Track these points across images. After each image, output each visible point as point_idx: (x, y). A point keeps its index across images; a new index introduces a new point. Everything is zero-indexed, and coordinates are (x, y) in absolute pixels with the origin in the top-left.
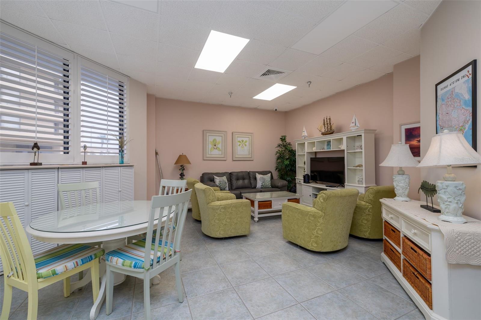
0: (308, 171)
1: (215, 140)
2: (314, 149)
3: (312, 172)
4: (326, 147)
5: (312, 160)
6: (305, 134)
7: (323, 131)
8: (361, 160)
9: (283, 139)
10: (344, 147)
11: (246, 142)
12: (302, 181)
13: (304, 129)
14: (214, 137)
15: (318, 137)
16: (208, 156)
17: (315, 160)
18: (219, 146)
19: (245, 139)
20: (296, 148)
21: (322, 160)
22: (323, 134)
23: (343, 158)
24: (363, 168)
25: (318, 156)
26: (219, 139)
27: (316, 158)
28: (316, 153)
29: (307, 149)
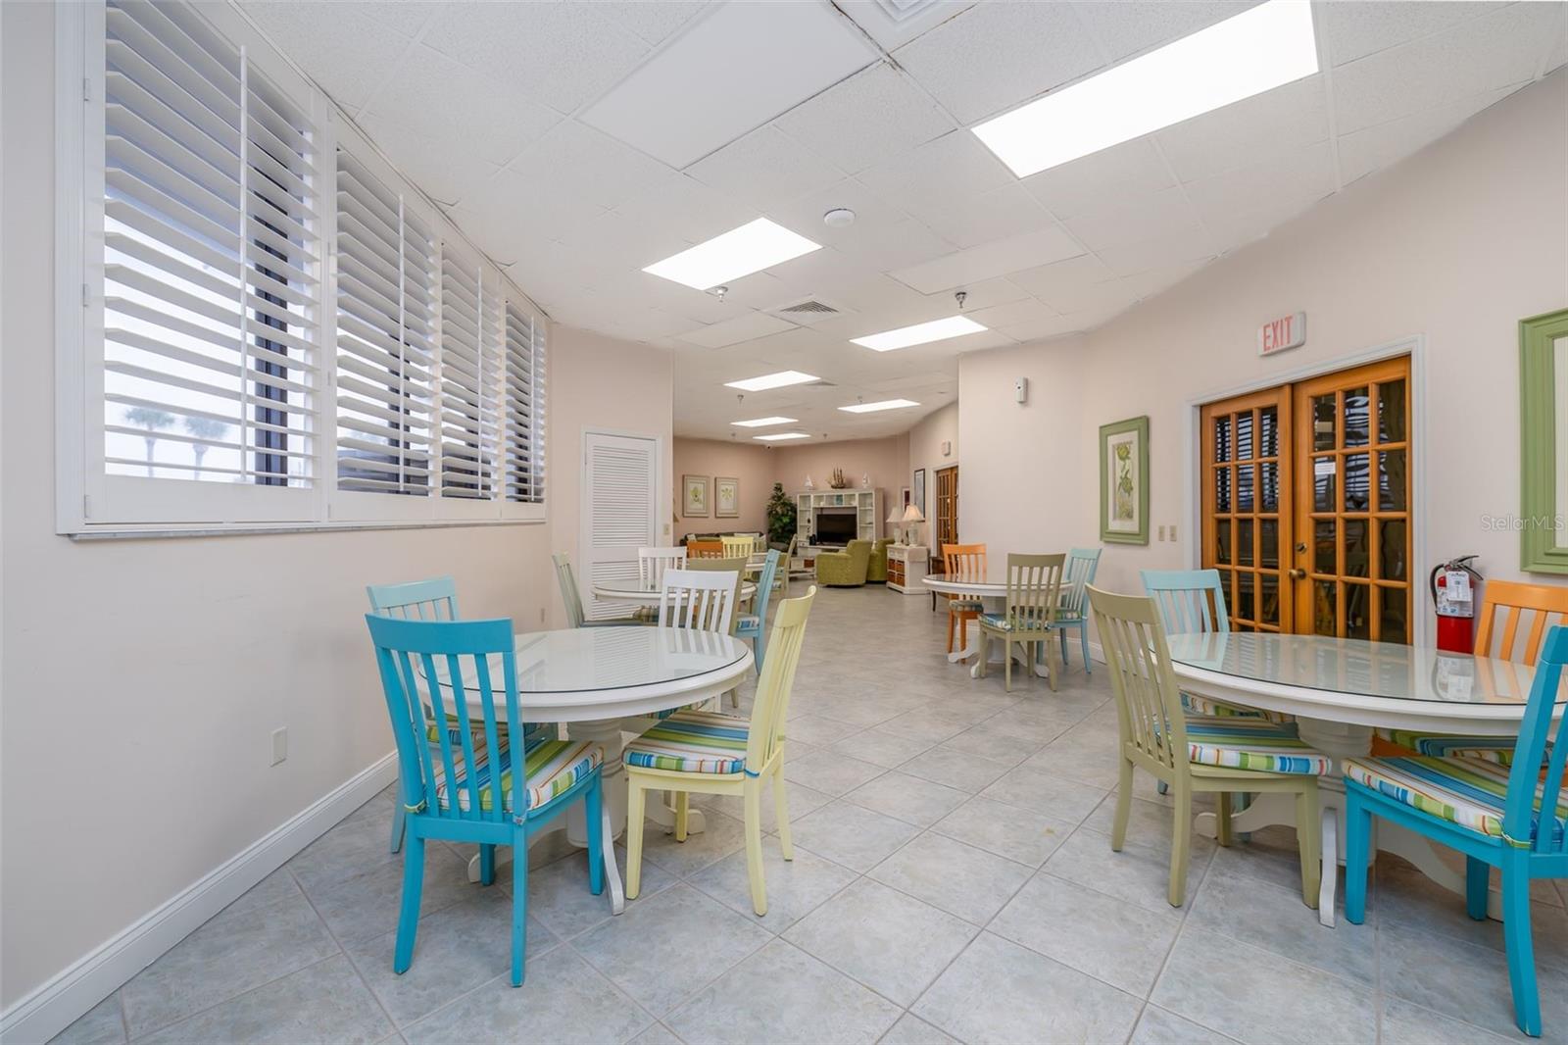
0: (813, 531)
1: (695, 489)
2: (822, 504)
3: (818, 532)
4: (835, 502)
5: (818, 516)
6: (810, 484)
7: (833, 483)
8: (872, 518)
9: (778, 488)
10: (855, 503)
11: (731, 491)
12: (807, 544)
13: (808, 478)
14: (696, 485)
15: (826, 488)
16: (689, 511)
17: (822, 518)
18: (701, 497)
19: (729, 488)
20: (796, 500)
21: (829, 517)
22: (833, 487)
23: (855, 516)
24: (874, 525)
25: (825, 513)
26: (700, 487)
27: (822, 515)
28: (822, 508)
29: (813, 504)
